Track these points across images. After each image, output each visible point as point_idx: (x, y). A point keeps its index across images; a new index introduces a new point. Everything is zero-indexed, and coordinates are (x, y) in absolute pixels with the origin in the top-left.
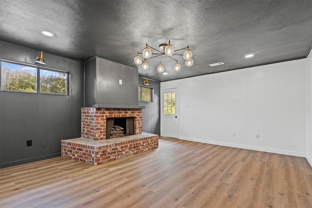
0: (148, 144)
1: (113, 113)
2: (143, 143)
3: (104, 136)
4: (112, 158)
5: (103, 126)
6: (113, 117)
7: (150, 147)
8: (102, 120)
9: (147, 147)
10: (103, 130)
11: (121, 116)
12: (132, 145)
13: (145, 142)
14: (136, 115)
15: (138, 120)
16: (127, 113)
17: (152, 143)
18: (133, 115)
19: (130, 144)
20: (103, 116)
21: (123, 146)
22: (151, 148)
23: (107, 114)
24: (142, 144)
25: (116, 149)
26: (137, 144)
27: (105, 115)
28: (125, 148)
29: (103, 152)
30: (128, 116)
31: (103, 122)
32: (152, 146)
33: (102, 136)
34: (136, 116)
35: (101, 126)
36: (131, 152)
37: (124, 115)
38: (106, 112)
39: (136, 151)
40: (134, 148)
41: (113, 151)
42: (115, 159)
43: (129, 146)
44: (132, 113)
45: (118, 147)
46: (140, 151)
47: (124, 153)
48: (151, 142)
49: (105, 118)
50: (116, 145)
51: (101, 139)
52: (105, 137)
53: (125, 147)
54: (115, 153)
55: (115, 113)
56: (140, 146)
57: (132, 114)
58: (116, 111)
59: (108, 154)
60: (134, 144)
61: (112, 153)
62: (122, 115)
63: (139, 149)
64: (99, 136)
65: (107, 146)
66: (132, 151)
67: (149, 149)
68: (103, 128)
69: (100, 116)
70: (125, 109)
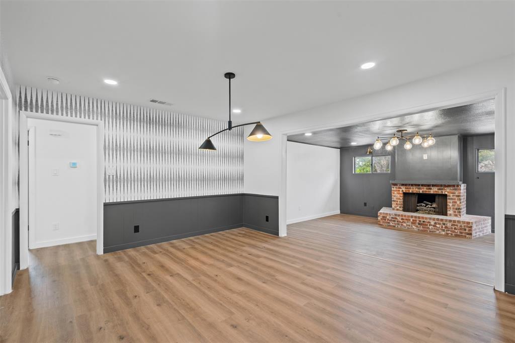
0: (446, 227)
1: (410, 188)
2: (435, 223)
3: (400, 207)
4: (391, 224)
5: (400, 199)
6: (411, 192)
7: (449, 232)
8: (398, 193)
9: (444, 231)
10: (399, 203)
11: (421, 192)
12: (416, 221)
13: (439, 224)
14: (448, 192)
15: (452, 199)
16: (431, 189)
17: (455, 229)
18: (442, 192)
19: (414, 219)
20: (399, 191)
21: (404, 218)
22: (452, 234)
23: (404, 189)
24: (433, 223)
25: (396, 218)
26: (424, 222)
27: (401, 190)
28: (406, 221)
29: (384, 217)
30: (432, 192)
31: (399, 195)
32: (454, 232)
33: (398, 208)
34: (446, 193)
35: (397, 199)
36: (414, 227)
37: (426, 191)
38: (402, 187)
39: (421, 228)
40: (419, 224)
41: (393, 219)
42: (395, 226)
43: (411, 220)
44: (439, 189)
45: (397, 217)
46: (430, 231)
47: (405, 225)
48: (453, 227)
49: (401, 192)
50: (396, 215)
51: (397, 210)
52: (401, 209)
53: (406, 219)
54: (394, 221)
55: (413, 189)
56: (430, 225)
57: (440, 191)
58: (414, 187)
59: (388, 220)
60: (420, 221)
61: (391, 220)
62: (423, 191)
63: (428, 228)
64: (395, 207)
65: (387, 214)
66: (417, 226)
67: (447, 234)
68: (399, 201)
69: (396, 191)
70: (429, 186)
